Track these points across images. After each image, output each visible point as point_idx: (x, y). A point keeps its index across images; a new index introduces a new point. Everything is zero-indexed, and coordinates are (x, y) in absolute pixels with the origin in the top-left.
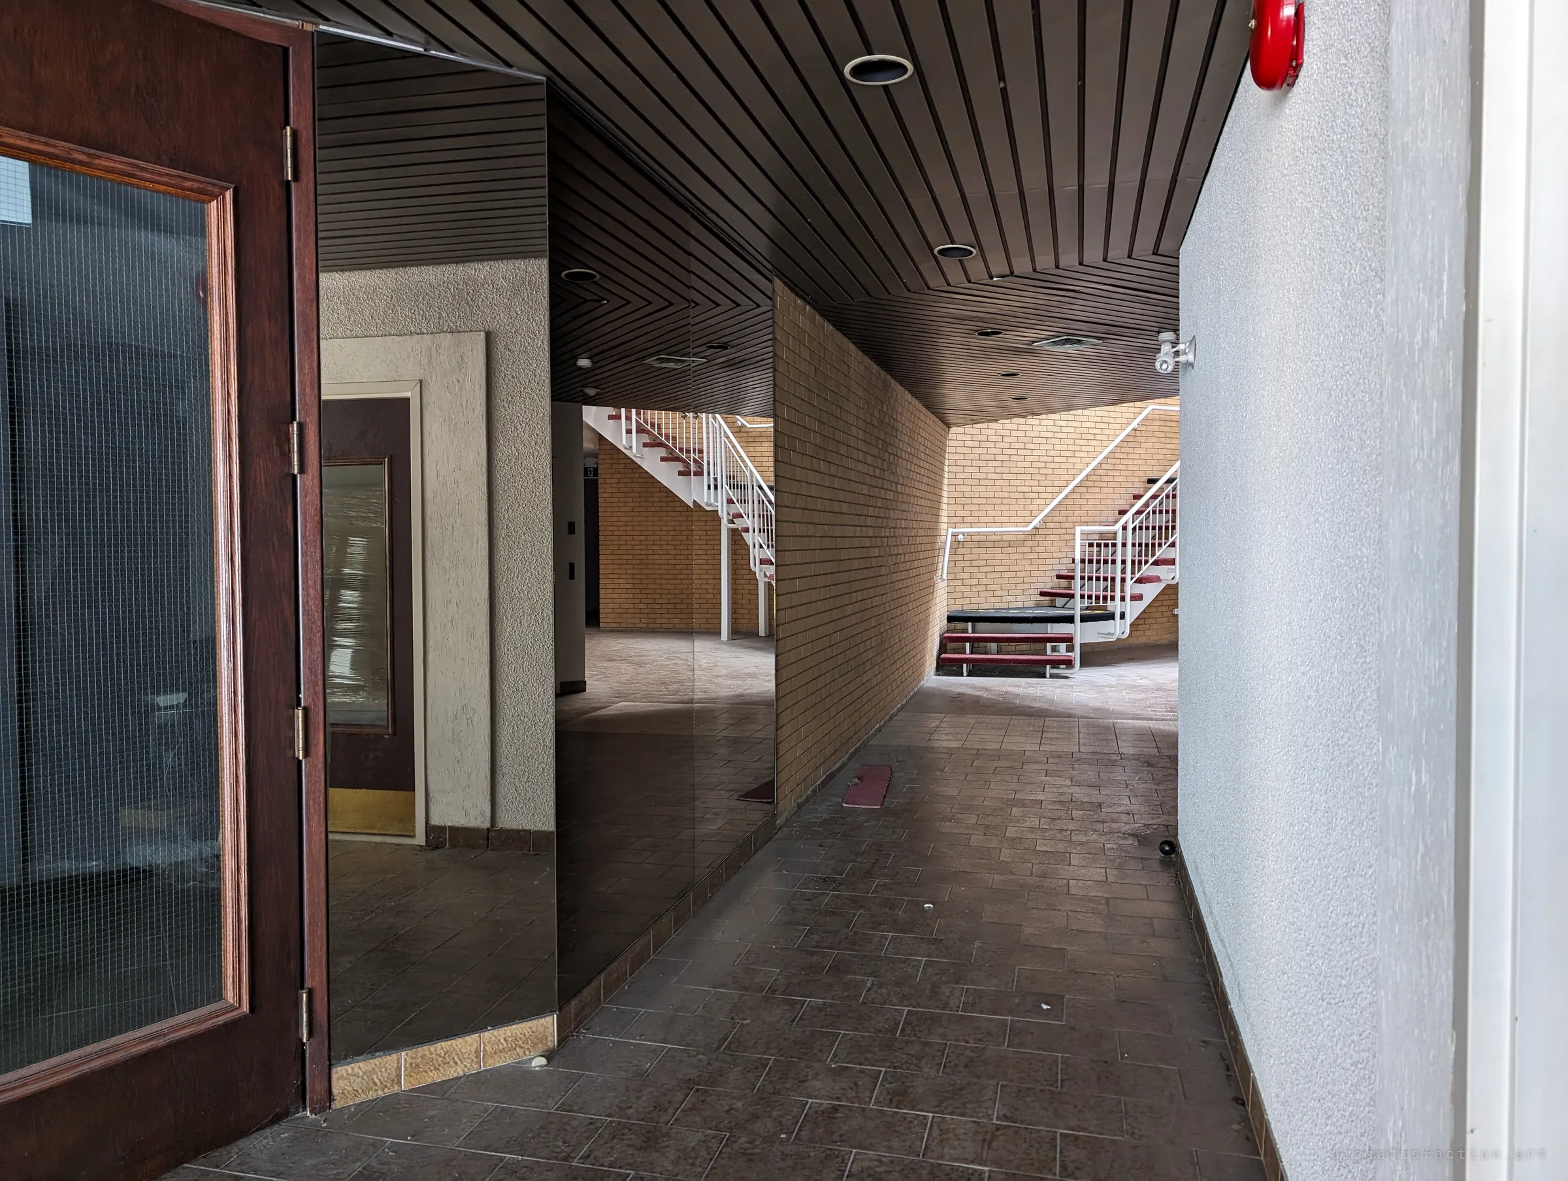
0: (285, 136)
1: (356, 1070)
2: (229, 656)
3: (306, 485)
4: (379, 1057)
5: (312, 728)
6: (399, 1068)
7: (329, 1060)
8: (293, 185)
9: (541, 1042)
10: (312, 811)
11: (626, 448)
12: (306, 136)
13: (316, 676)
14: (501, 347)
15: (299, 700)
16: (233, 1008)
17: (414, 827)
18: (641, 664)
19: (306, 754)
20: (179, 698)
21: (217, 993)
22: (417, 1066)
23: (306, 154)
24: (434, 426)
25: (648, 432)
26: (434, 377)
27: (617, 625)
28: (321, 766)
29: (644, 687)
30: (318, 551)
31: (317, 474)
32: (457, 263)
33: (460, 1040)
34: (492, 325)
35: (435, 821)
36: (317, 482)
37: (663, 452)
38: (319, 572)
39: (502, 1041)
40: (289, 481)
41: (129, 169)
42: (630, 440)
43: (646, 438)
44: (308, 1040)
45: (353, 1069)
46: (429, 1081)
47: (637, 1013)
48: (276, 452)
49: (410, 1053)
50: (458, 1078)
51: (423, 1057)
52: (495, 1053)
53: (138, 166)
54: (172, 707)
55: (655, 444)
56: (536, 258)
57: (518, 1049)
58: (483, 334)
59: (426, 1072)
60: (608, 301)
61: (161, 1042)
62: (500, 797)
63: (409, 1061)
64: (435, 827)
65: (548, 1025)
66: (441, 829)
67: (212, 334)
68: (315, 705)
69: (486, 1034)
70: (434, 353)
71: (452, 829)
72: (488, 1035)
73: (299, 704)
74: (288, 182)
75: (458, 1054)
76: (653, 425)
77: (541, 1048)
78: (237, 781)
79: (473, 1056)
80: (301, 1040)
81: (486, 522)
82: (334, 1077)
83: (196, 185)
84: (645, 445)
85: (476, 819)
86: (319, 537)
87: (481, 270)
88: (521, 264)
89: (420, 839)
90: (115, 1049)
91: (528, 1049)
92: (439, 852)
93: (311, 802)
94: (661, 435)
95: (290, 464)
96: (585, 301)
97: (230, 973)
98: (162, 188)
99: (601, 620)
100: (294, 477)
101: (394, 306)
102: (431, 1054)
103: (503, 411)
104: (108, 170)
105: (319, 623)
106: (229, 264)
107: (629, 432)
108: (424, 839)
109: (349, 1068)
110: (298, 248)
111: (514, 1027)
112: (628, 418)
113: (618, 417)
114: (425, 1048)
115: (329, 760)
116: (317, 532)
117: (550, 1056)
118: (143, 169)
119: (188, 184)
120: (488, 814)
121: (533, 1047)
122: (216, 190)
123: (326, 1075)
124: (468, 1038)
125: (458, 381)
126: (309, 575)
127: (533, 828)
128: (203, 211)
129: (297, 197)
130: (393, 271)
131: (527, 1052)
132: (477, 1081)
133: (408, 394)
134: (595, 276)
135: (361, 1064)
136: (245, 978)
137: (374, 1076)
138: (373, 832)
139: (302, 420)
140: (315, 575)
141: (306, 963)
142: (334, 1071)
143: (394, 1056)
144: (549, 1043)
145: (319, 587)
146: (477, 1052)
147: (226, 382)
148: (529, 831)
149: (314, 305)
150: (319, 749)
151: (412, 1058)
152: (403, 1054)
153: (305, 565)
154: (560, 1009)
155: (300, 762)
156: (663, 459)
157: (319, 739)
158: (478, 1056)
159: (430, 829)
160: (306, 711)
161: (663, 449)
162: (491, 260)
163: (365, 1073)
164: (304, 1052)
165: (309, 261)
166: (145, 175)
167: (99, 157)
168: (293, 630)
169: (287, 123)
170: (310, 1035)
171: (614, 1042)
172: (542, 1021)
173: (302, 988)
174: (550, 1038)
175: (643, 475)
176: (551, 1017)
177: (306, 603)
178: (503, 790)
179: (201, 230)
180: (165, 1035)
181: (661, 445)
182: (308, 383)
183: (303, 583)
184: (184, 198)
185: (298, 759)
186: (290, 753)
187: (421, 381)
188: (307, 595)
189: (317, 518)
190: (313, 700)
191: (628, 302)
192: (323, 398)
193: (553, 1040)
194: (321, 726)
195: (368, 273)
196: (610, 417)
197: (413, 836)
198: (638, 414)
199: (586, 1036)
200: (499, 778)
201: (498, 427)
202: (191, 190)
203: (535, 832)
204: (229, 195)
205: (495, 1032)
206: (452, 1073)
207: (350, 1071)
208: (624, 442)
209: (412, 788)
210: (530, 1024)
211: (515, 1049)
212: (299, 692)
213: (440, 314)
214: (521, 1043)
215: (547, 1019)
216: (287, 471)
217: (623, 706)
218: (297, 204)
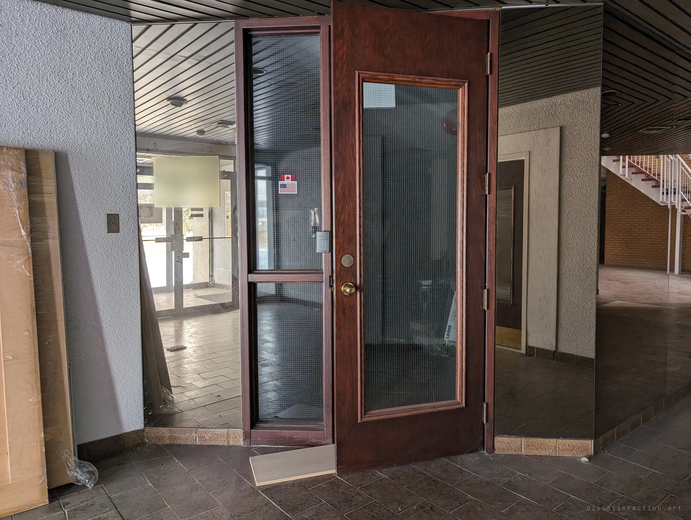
0: (486, 57)
1: (504, 440)
2: (460, 267)
3: (491, 199)
4: (514, 437)
5: (490, 298)
6: (521, 444)
7: (494, 433)
8: (490, 76)
9: (586, 451)
10: (489, 331)
11: (622, 175)
12: (495, 55)
13: (492, 277)
14: (567, 133)
15: (485, 286)
16: (459, 404)
17: (521, 345)
18: (627, 283)
19: (488, 308)
20: (429, 282)
21: (454, 397)
22: (529, 446)
23: (495, 63)
24: (535, 171)
25: (635, 167)
26: (535, 150)
27: (614, 263)
28: (493, 314)
29: (630, 295)
30: (495, 226)
31: (495, 194)
32: (548, 97)
33: (548, 440)
34: (563, 123)
35: (530, 344)
36: (495, 197)
37: (643, 176)
38: (495, 234)
39: (567, 445)
40: (485, 196)
41: (432, 81)
42: (624, 172)
43: (633, 170)
44: (486, 423)
45: (503, 439)
46: (534, 454)
47: (635, 450)
48: (480, 186)
49: (526, 439)
50: (547, 456)
51: (532, 442)
52: (564, 450)
53: (436, 80)
54: (426, 286)
55: (639, 172)
56: (586, 89)
57: (574, 451)
58: (559, 128)
59: (533, 449)
60: (622, 104)
61: (435, 410)
62: (560, 338)
63: (526, 443)
64: (530, 347)
65: (590, 444)
66: (533, 348)
67: (459, 140)
68: (492, 289)
69: (560, 440)
70: (536, 138)
71: (538, 349)
72: (560, 441)
73: (485, 288)
74: (488, 75)
75: (547, 446)
76: (638, 163)
77: (586, 454)
78: (463, 316)
79: (553, 448)
80: (483, 422)
81: (558, 213)
82: (495, 441)
83: (455, 83)
84: (633, 173)
85: (549, 346)
86: (495, 220)
87: (559, 99)
88: (579, 93)
89: (523, 351)
90: (421, 408)
91: (579, 452)
92: (531, 358)
93: (489, 328)
94: (643, 168)
95: (485, 190)
96: (610, 105)
97: (458, 390)
98: (443, 86)
99: (605, 260)
100: (486, 195)
101: (519, 120)
102: (535, 442)
103: (567, 162)
104: (426, 83)
105: (494, 255)
106: (466, 112)
107: (624, 167)
108: (525, 351)
109: (501, 438)
110: (491, 102)
111: (573, 441)
112: (624, 160)
113: (618, 160)
114: (533, 439)
115: (496, 312)
116: (494, 218)
117: (590, 458)
118: (438, 81)
119: (452, 83)
120: (554, 344)
121: (582, 452)
122: (462, 84)
123: (492, 440)
124: (551, 440)
125: (546, 150)
126: (491, 236)
127: (576, 354)
128: (457, 92)
129: (491, 81)
130: (519, 105)
131: (578, 454)
132: (556, 460)
133: (524, 158)
134: (616, 93)
135: (506, 439)
136: (464, 393)
137: (511, 445)
138: (503, 345)
139: (490, 172)
140: (493, 235)
141: (486, 392)
142: (495, 438)
143: (520, 439)
144: (590, 453)
145: (494, 240)
146: (555, 447)
147: (463, 159)
148: (574, 355)
149: (496, 124)
150: (493, 307)
151: (527, 442)
152: (523, 439)
153: (489, 231)
154: (595, 438)
155: (485, 311)
156: (643, 180)
157: (493, 302)
158: (555, 449)
159: (528, 347)
160: (488, 290)
161: (644, 175)
162: (564, 93)
163: (508, 443)
164: (484, 427)
165: (495, 106)
166: (438, 83)
167: (424, 79)
168: (484, 257)
169: (488, 51)
170: (487, 421)
171: (623, 461)
172: (586, 441)
173: (484, 402)
174: (590, 450)
175: (631, 189)
176: (591, 441)
177: (489, 247)
178: (561, 334)
179: (455, 100)
180: (436, 408)
181: (642, 172)
182: (493, 157)
183: (488, 239)
184: (452, 89)
185: (485, 310)
186: (481, 308)
187: (530, 152)
188: (490, 244)
189: (495, 212)
190: (491, 287)
191: (633, 103)
192: (498, 161)
193: (592, 452)
194: (494, 297)
195: (508, 107)
196: (614, 161)
197: (520, 349)
198: (629, 158)
199: (607, 453)
200: (560, 329)
201: (564, 170)
202: (453, 85)
203: (577, 356)
204: (466, 85)
205: (564, 441)
206: (544, 453)
207: (502, 440)
208: (621, 172)
209: (520, 328)
210: (580, 441)
211: (573, 451)
212: (485, 283)
213: (539, 121)
214: (576, 448)
215: (589, 441)
216: (483, 193)
217: (618, 303)
218: (491, 84)
